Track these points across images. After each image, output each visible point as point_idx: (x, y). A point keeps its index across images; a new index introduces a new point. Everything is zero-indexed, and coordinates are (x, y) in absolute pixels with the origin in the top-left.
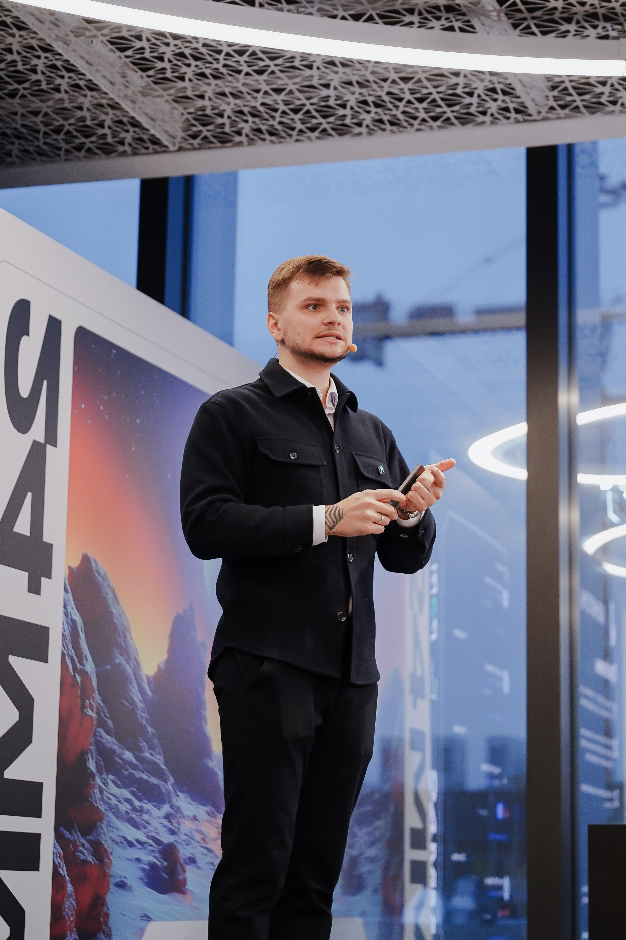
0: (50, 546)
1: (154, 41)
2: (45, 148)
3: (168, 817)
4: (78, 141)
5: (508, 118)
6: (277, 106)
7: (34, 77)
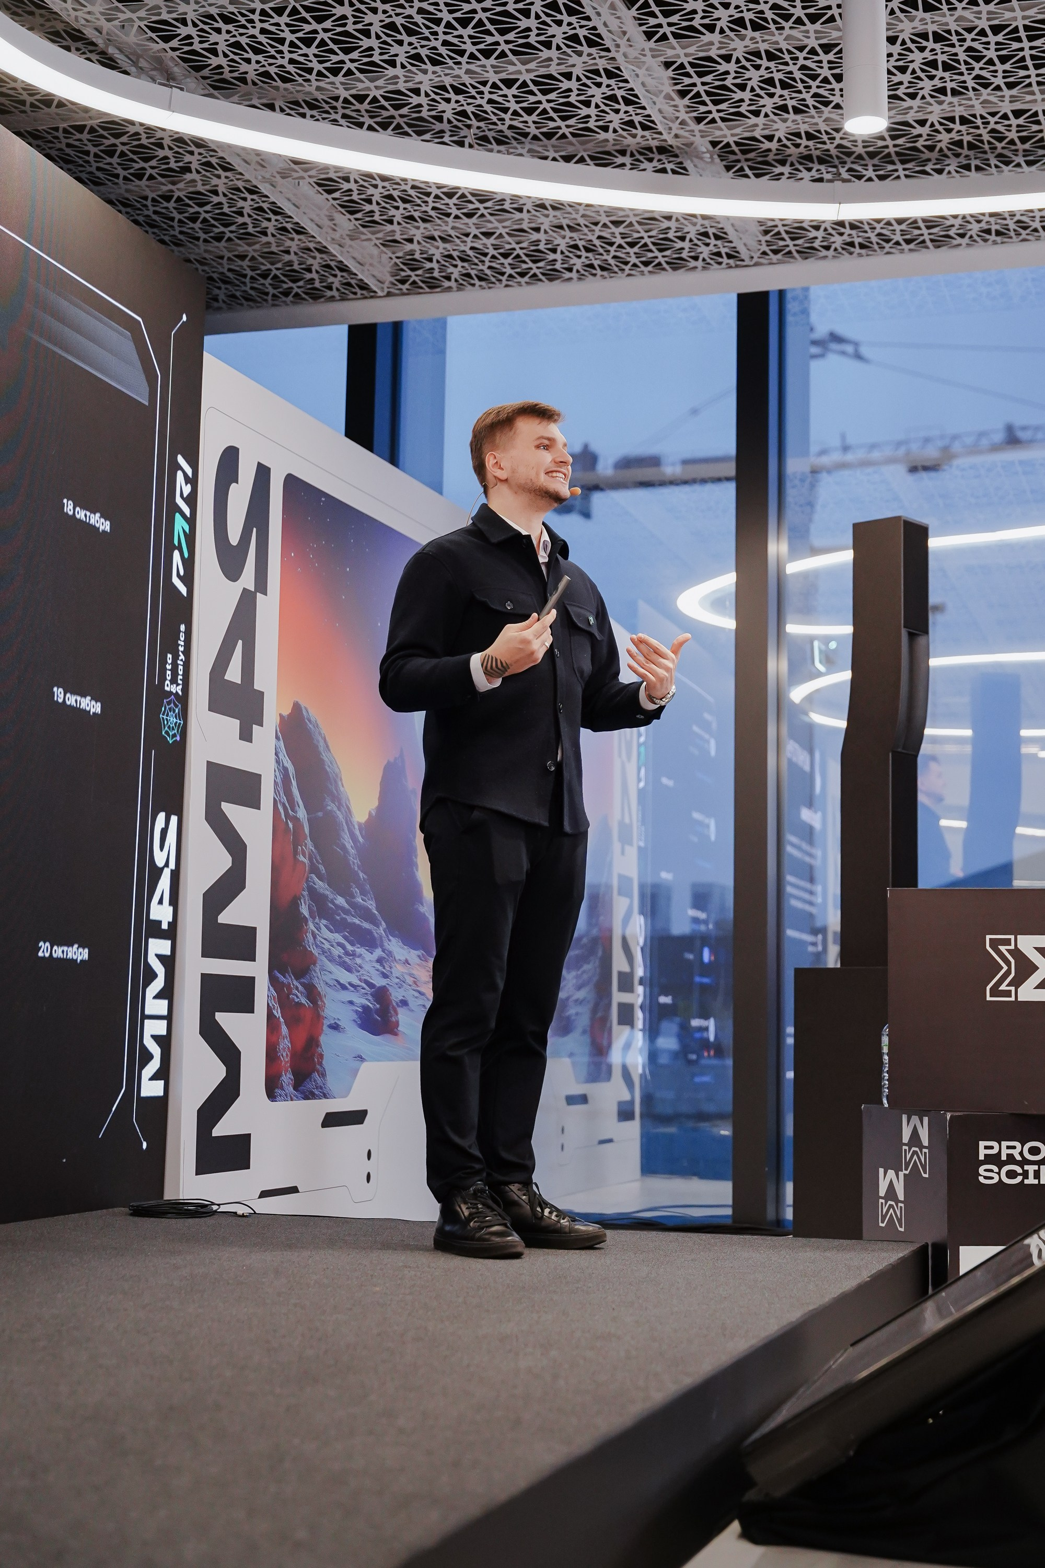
0: (262, 694)
1: (362, 183)
2: (252, 292)
3: (380, 961)
4: (285, 286)
5: (720, 263)
6: (487, 251)
7: (240, 220)
